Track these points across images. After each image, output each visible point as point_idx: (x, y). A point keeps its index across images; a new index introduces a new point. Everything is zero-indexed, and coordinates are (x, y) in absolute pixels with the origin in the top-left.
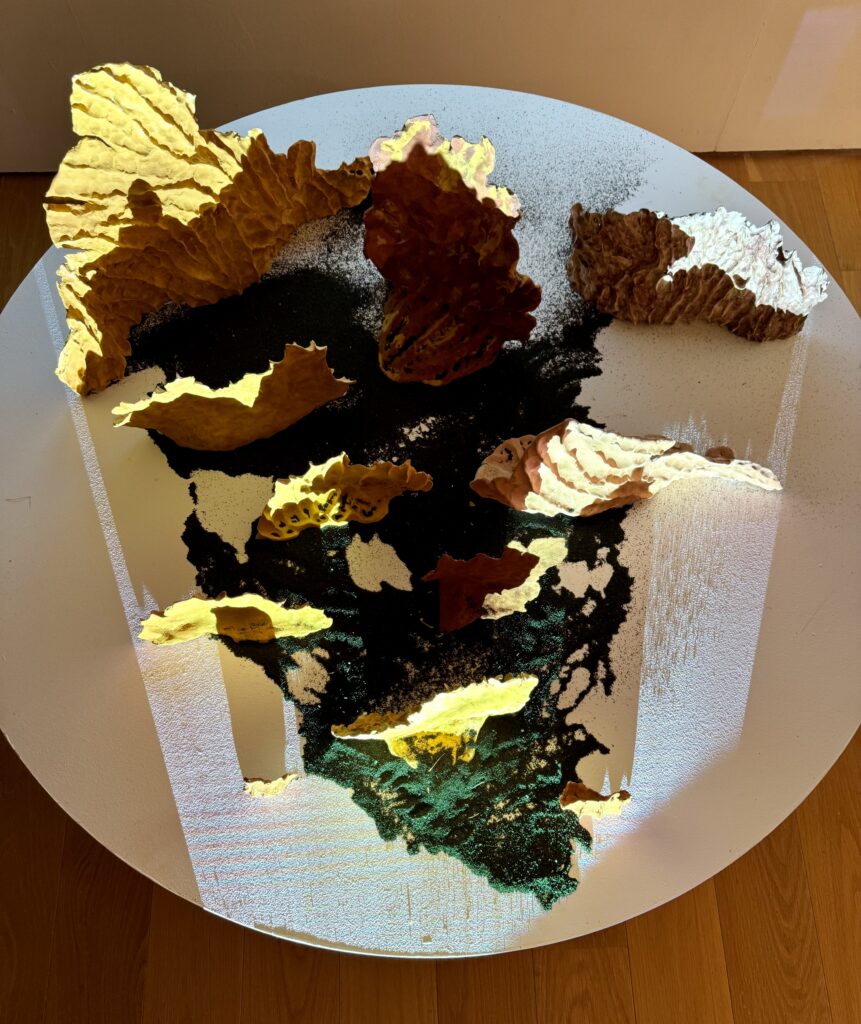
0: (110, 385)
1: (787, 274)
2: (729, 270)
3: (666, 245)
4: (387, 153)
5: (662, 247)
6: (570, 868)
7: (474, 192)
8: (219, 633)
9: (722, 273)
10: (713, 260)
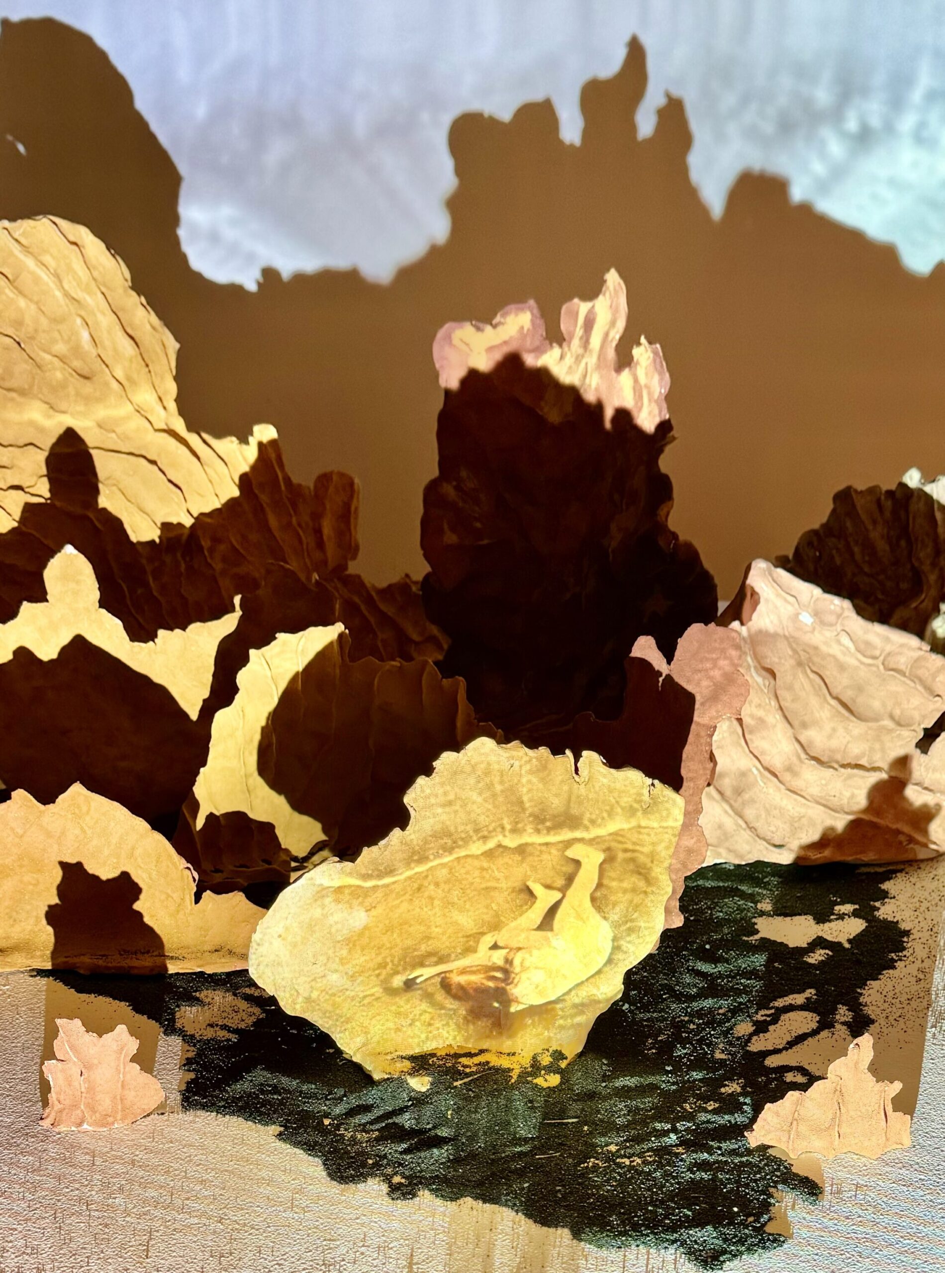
3: (934, 565)
4: (462, 355)
5: (926, 570)
6: (769, 1220)
7: (599, 407)
8: (53, 965)
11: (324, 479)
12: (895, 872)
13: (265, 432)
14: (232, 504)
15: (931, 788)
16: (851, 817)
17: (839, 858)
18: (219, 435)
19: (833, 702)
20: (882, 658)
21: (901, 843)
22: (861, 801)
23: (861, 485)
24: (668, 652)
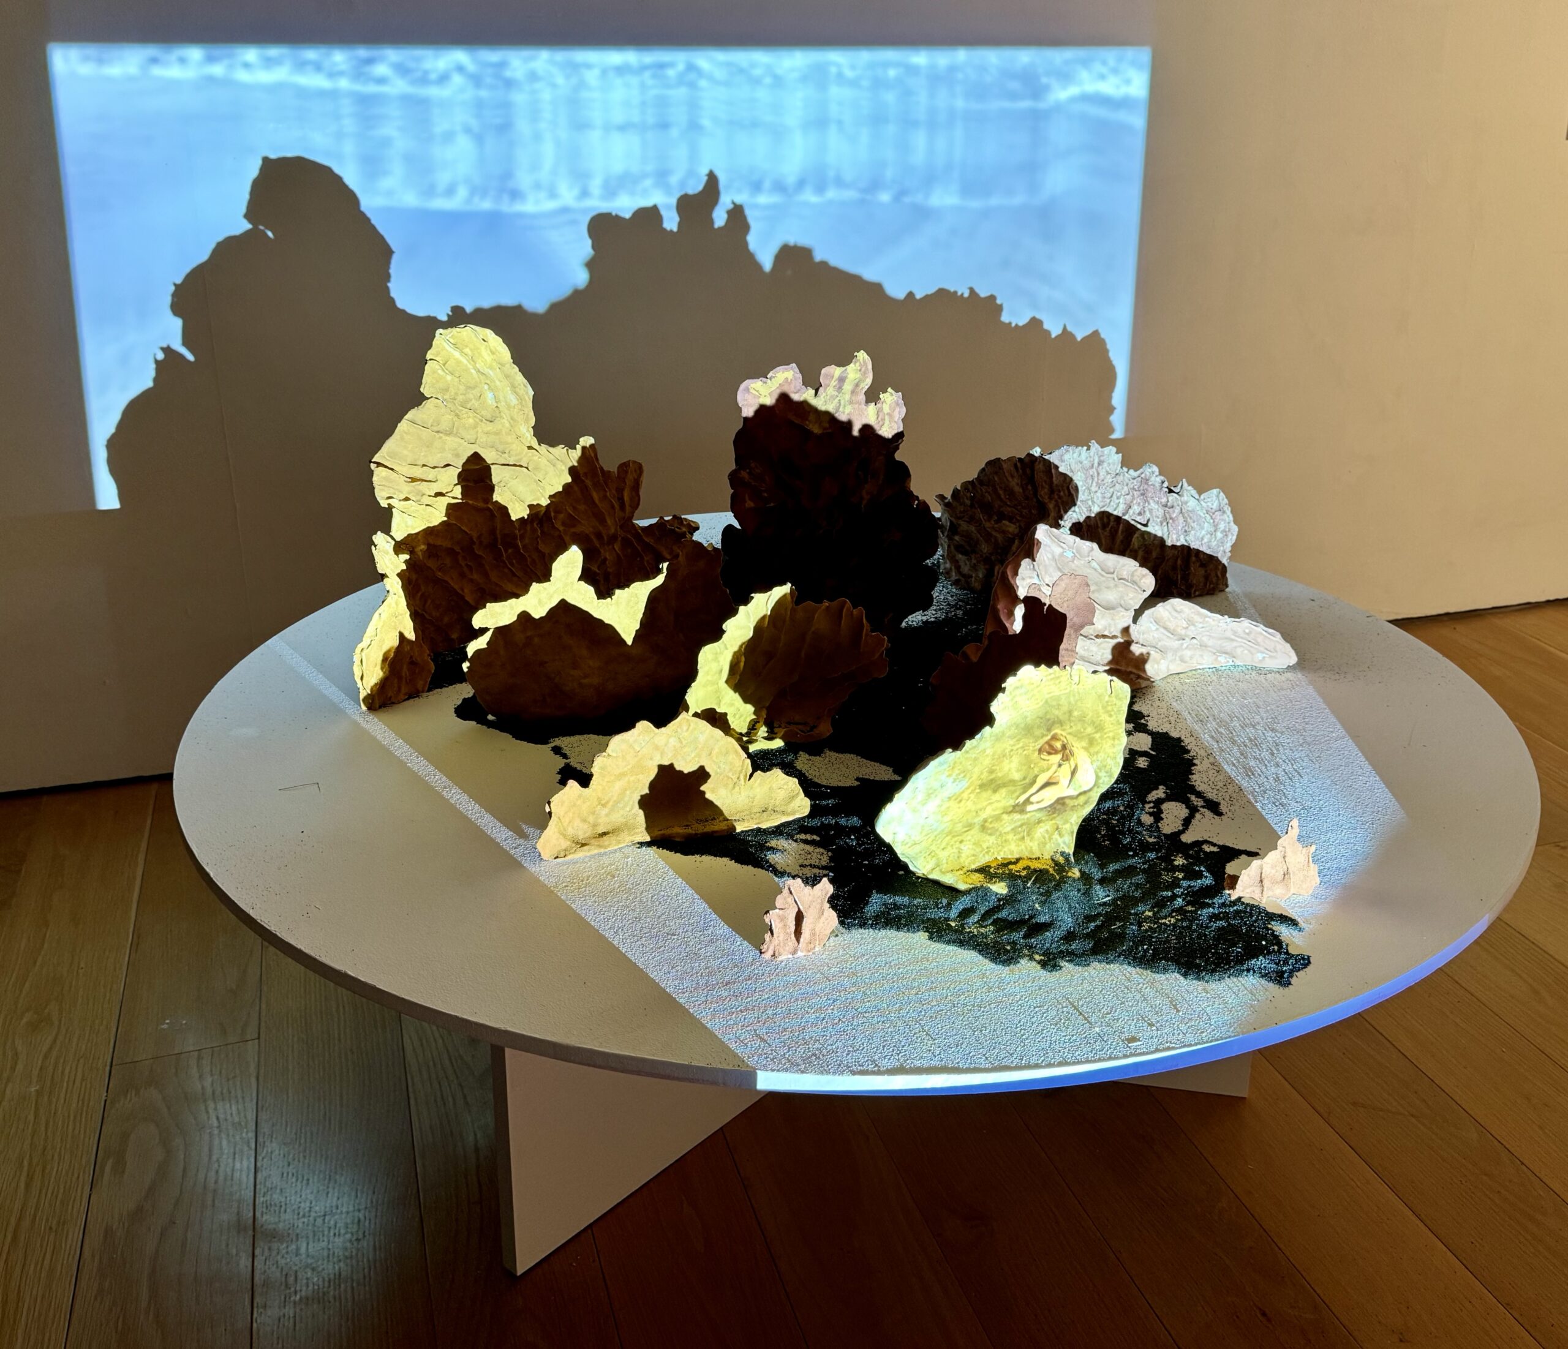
0: (408, 699)
1: (1186, 503)
2: (1124, 514)
3: (1050, 498)
4: (755, 397)
5: (1046, 501)
6: (1287, 946)
7: (849, 424)
8: (651, 838)
9: (1118, 519)
10: (1104, 506)
11: (624, 467)
13: (587, 441)
14: (566, 487)
15: (1144, 644)
18: (557, 445)
20: (1115, 573)
22: (1108, 656)
23: (1004, 457)
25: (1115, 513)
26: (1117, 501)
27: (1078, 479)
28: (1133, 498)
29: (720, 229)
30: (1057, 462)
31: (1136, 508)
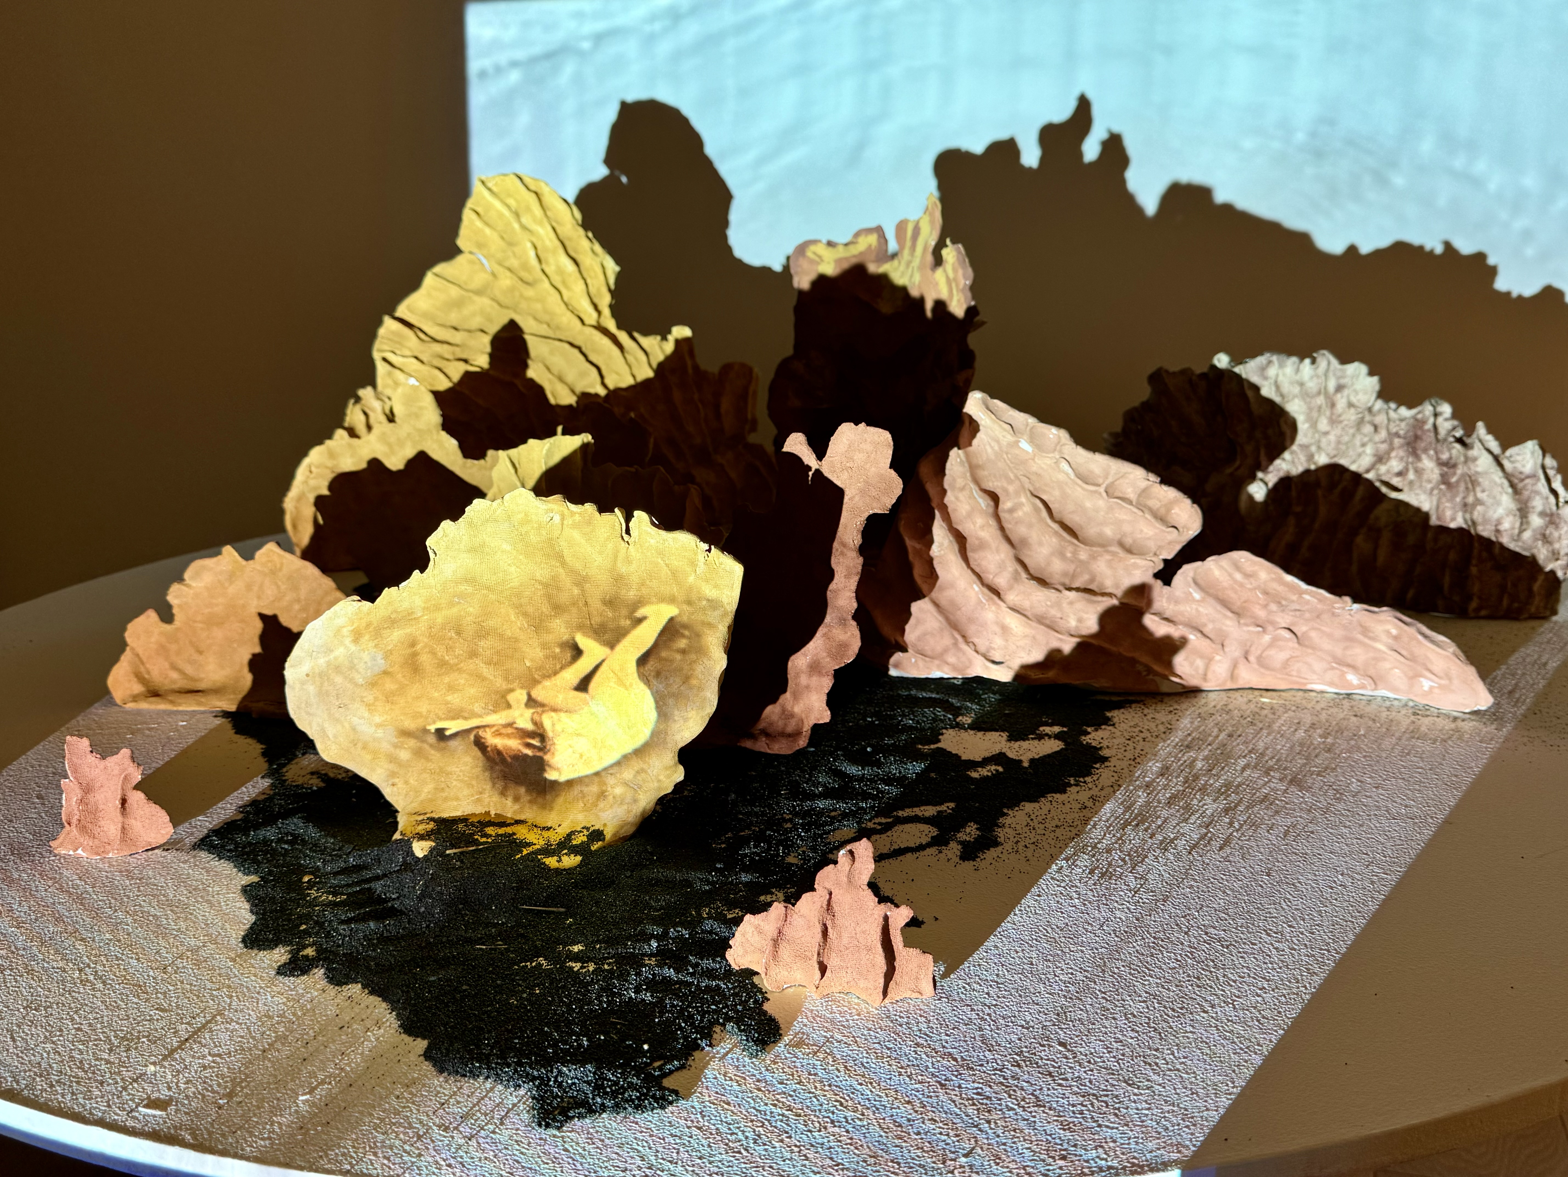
2: (1368, 471)
3: (1250, 437)
4: (812, 262)
6: (678, 1069)
8: (238, 707)
9: (1357, 477)
10: (1335, 456)
11: (727, 368)
12: (1131, 702)
13: (682, 332)
15: (1175, 619)
16: (1077, 640)
17: (1064, 679)
18: (646, 333)
19: (1056, 526)
20: (1104, 486)
21: (1139, 673)
22: (1091, 625)
23: (1174, 367)
24: (820, 449)
25: (1353, 468)
26: (1360, 450)
27: (1295, 408)
28: (1392, 449)
29: (1091, 164)
30: (1255, 379)
31: (1395, 465)
